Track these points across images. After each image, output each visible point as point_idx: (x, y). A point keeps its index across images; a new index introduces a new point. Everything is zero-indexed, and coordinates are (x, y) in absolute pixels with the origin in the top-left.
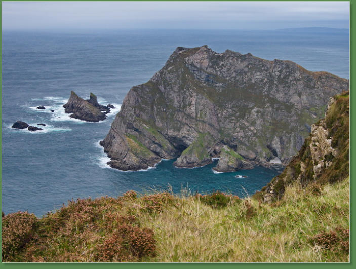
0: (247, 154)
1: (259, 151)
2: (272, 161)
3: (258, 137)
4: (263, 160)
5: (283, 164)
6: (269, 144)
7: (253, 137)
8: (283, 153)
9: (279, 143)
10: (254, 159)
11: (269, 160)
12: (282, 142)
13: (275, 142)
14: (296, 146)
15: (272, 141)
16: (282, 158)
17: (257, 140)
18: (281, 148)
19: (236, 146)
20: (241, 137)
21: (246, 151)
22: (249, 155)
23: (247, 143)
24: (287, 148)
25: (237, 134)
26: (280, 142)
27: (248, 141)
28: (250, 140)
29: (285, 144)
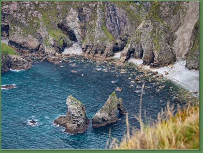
0: (25, 40)
1: (43, 35)
2: (67, 51)
3: (43, 11)
4: (49, 51)
5: (86, 55)
6: (61, 21)
7: (34, 10)
8: (85, 35)
9: (77, 19)
10: (37, 50)
11: (61, 50)
12: (82, 18)
13: (71, 17)
14: (105, 23)
15: (66, 16)
16: (84, 45)
17: (40, 16)
18: (81, 28)
19: (8, 26)
20: (15, 11)
21: (24, 36)
22: (29, 42)
23: (24, 22)
24: (91, 26)
25: (7, 6)
26: (79, 17)
27: (26, 18)
28: (29, 15)
29: (87, 20)
